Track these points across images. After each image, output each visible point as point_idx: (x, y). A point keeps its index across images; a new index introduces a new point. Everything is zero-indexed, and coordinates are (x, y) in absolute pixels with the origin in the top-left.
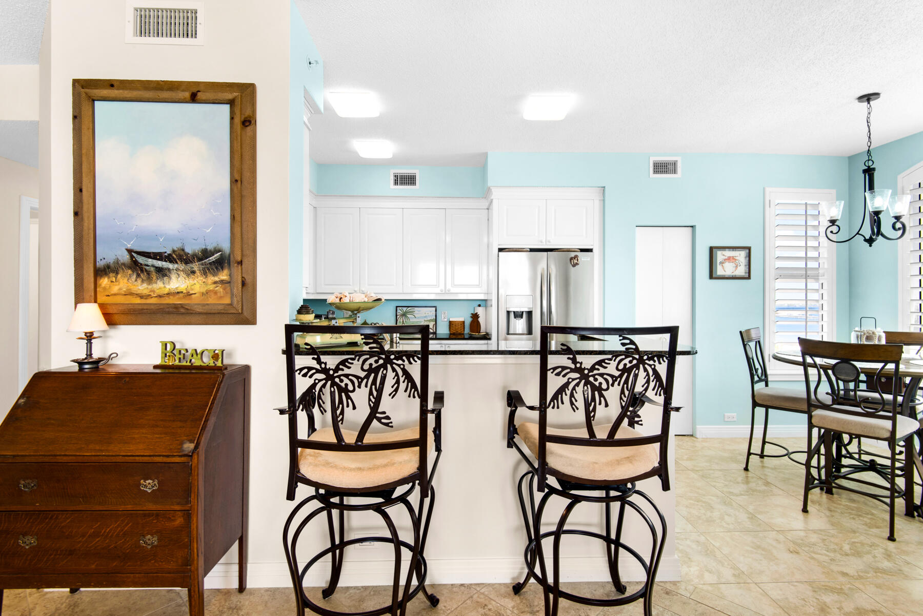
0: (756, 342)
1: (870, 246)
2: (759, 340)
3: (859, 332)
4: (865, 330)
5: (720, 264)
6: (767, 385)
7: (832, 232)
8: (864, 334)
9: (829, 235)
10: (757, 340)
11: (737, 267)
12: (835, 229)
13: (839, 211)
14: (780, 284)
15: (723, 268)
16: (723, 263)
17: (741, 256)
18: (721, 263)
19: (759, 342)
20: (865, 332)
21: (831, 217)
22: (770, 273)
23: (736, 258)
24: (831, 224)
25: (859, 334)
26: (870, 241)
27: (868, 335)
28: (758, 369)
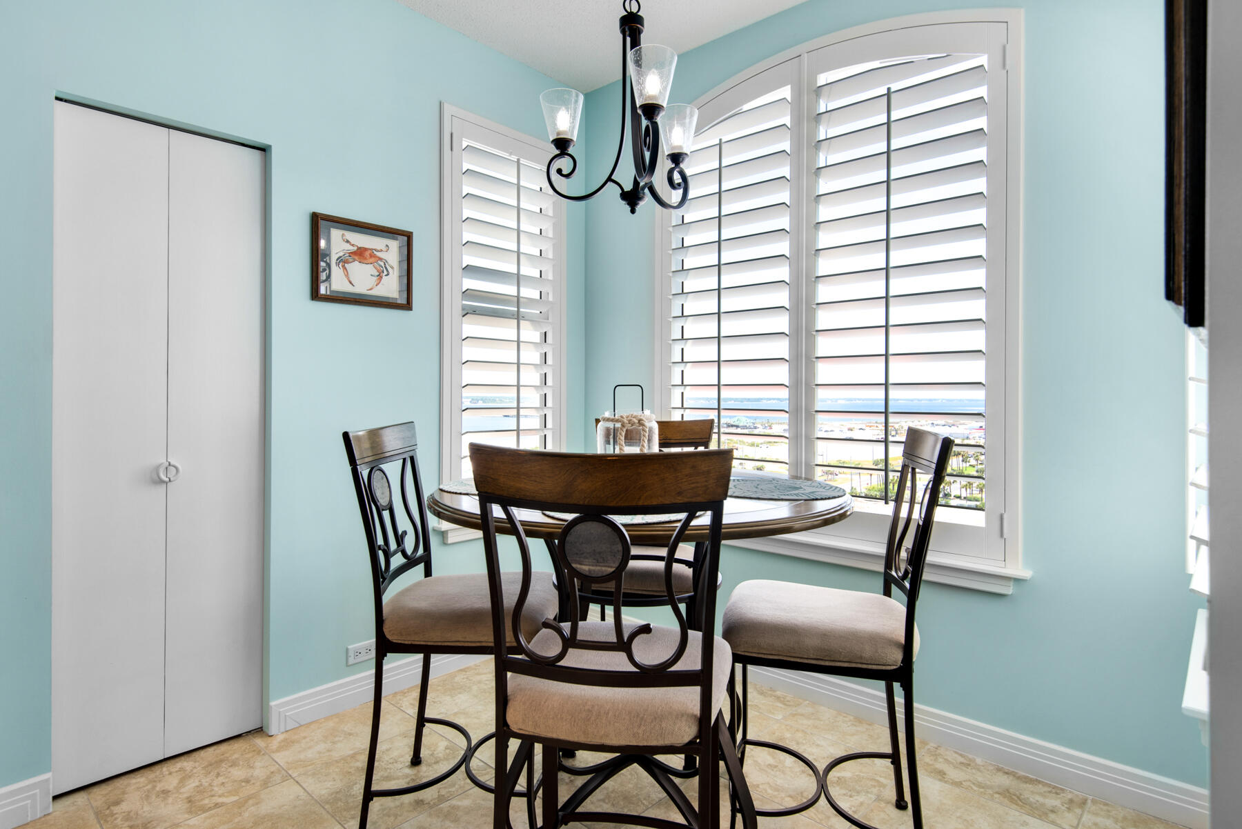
0: (404, 460)
1: (633, 211)
2: (411, 454)
3: (612, 420)
4: (625, 415)
5: (337, 264)
6: (428, 573)
7: (559, 171)
8: (623, 425)
9: (555, 177)
10: (407, 456)
11: (380, 277)
12: (565, 164)
13: (574, 118)
14: (471, 327)
15: (347, 275)
16: (346, 262)
17: (391, 251)
18: (342, 261)
19: (412, 459)
20: (625, 421)
21: (558, 134)
22: (454, 303)
23: (378, 254)
24: (558, 152)
25: (611, 425)
26: (632, 198)
27: (628, 426)
28: (405, 533)
